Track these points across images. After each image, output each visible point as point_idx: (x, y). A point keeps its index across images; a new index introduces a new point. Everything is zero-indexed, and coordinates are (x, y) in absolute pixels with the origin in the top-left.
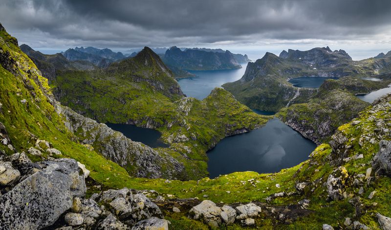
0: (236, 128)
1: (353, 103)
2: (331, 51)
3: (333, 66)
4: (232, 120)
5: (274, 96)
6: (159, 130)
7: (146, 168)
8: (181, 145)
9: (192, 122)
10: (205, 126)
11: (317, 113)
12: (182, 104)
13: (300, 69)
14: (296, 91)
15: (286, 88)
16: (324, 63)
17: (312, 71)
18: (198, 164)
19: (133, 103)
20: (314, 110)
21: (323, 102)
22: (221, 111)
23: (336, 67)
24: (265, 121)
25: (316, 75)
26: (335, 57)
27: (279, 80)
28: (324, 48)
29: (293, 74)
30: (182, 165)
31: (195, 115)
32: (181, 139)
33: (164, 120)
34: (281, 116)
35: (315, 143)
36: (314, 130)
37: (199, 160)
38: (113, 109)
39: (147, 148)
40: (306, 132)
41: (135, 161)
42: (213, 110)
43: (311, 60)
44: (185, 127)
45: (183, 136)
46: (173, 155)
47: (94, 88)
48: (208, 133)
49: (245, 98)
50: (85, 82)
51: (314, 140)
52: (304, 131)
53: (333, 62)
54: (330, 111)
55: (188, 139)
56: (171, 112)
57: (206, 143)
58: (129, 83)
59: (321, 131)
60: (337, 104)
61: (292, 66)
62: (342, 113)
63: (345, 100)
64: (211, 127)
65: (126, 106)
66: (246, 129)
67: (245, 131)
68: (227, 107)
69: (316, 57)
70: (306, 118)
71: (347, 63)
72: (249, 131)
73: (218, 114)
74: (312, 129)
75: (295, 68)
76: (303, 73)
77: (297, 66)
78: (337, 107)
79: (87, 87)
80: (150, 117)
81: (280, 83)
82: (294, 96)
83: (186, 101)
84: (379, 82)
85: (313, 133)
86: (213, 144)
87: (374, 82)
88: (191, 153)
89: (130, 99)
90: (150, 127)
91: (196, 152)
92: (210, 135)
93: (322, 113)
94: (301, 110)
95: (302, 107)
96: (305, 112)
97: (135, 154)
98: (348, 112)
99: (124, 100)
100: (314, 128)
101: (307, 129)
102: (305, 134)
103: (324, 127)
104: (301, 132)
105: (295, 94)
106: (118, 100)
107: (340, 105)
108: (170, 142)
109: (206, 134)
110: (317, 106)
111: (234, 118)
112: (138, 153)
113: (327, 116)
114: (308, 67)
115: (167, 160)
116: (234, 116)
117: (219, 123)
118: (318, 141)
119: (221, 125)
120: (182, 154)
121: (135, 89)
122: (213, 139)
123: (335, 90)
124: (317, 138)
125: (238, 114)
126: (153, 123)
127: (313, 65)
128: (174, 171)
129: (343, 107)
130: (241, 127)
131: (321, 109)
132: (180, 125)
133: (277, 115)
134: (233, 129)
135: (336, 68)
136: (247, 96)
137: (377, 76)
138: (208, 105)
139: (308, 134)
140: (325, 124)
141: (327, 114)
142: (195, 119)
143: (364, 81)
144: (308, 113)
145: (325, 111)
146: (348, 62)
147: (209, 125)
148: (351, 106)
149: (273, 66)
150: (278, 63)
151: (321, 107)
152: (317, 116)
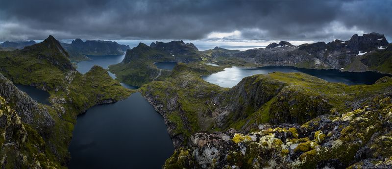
0: (104, 98)
1: (197, 82)
2: (184, 44)
4: (103, 91)
5: (143, 75)
6: (50, 92)
7: (22, 111)
8: (60, 105)
9: (72, 89)
10: (82, 94)
11: (168, 90)
12: (68, 75)
14: (159, 72)
15: (152, 70)
16: (179, 52)
17: (171, 57)
18: (66, 125)
19: (36, 72)
20: (167, 86)
21: (174, 81)
22: (96, 83)
23: (187, 55)
24: (129, 94)
25: (174, 60)
26: (186, 48)
27: (147, 63)
28: (180, 41)
29: (158, 59)
30: (53, 122)
31: (76, 84)
32: (61, 101)
33: (54, 86)
34: (142, 90)
36: (164, 105)
37: (69, 121)
38: (23, 75)
39: (27, 97)
40: (158, 106)
41: (16, 101)
42: (90, 81)
44: (66, 92)
45: (63, 99)
46: (52, 112)
47: (13, 62)
48: (81, 99)
49: (123, 76)
50: (7, 58)
51: (163, 114)
52: (156, 105)
54: (178, 88)
55: (66, 102)
56: (59, 80)
57: (78, 108)
58: (36, 59)
59: (169, 106)
60: (184, 83)
61: (157, 53)
62: (187, 91)
63: (190, 79)
64: (85, 95)
65: (31, 74)
66: (112, 100)
67: (111, 102)
68: (101, 80)
69: (174, 47)
70: (159, 93)
71: (195, 53)
72: (114, 101)
73: (92, 85)
74: (162, 104)
75: (160, 55)
76: (165, 59)
77: (161, 53)
78: (184, 85)
79: (8, 61)
80: (45, 82)
81: (147, 66)
82: (157, 76)
83: (71, 73)
84: (217, 67)
85: (163, 107)
86: (84, 110)
87: (214, 67)
88: (65, 113)
89: (35, 70)
90: (45, 90)
91: (69, 114)
92: (83, 101)
93: (172, 90)
94: (156, 87)
96: (159, 89)
97: (16, 97)
98: (192, 90)
99: (31, 70)
100: (164, 102)
101: (159, 104)
102: (156, 108)
103: (172, 103)
104: (154, 106)
105: (158, 74)
106: (27, 70)
107: (186, 84)
108: (53, 102)
109: (80, 100)
110: (169, 84)
111: (104, 90)
112: (19, 97)
113: (176, 92)
114: (169, 54)
115: (42, 113)
116: (104, 87)
117: (92, 92)
118: (166, 116)
119: (93, 94)
120: (58, 113)
121: (39, 64)
122: (85, 105)
123: (184, 71)
124: (165, 113)
125: (108, 87)
126: (46, 87)
127: (172, 53)
128: (43, 122)
129: (189, 85)
130: (108, 97)
131: (171, 86)
132: (63, 91)
133: (139, 89)
134: (102, 98)
136: (124, 75)
137: (215, 63)
138: (87, 78)
139: (159, 108)
140: (173, 100)
141: (175, 91)
142: (74, 87)
143: (206, 65)
144: (161, 89)
145: (174, 88)
147: (84, 93)
148: (195, 85)
149: (144, 53)
150: (148, 51)
151: (172, 85)
152: (168, 92)
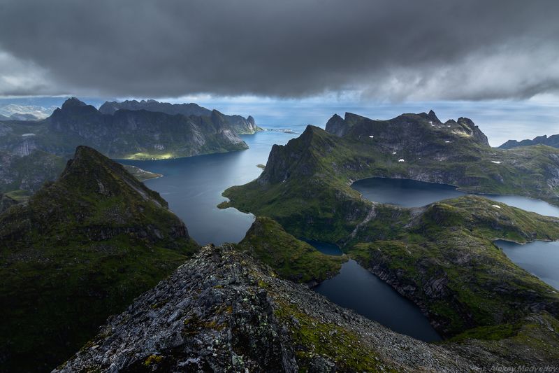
2: (438, 122)
3: (443, 159)
4: (296, 269)
5: (330, 215)
11: (423, 263)
13: (370, 161)
14: (369, 209)
15: (351, 202)
16: (422, 149)
17: (395, 165)
20: (418, 256)
23: (449, 160)
25: (403, 175)
27: (336, 184)
28: (423, 115)
29: (358, 170)
35: (418, 306)
36: (417, 287)
40: (405, 288)
43: (393, 142)
51: (416, 301)
52: (400, 285)
53: (443, 149)
54: (447, 264)
59: (429, 292)
60: (461, 255)
61: (356, 153)
62: (468, 273)
63: (477, 251)
69: (406, 134)
70: (403, 267)
71: (476, 155)
74: (413, 285)
75: (363, 159)
76: (378, 169)
77: (366, 155)
78: (460, 260)
81: (338, 191)
82: (365, 217)
85: (415, 291)
93: (433, 265)
94: (393, 253)
95: (396, 248)
96: (401, 258)
98: (482, 275)
100: (418, 283)
101: (406, 285)
102: (401, 291)
103: (435, 286)
104: (395, 287)
105: (366, 214)
107: (466, 259)
110: (423, 251)
111: (297, 265)
114: (387, 155)
118: (423, 304)
123: (455, 228)
124: (422, 300)
125: (300, 258)
127: (397, 151)
129: (472, 263)
130: (309, 278)
131: (431, 258)
133: (352, 255)
135: (448, 165)
139: (407, 292)
140: (437, 282)
141: (441, 269)
144: (407, 259)
145: (437, 261)
146: (477, 151)
148: (487, 266)
149: (324, 155)
150: (331, 148)
151: (430, 255)
152: (424, 267)
